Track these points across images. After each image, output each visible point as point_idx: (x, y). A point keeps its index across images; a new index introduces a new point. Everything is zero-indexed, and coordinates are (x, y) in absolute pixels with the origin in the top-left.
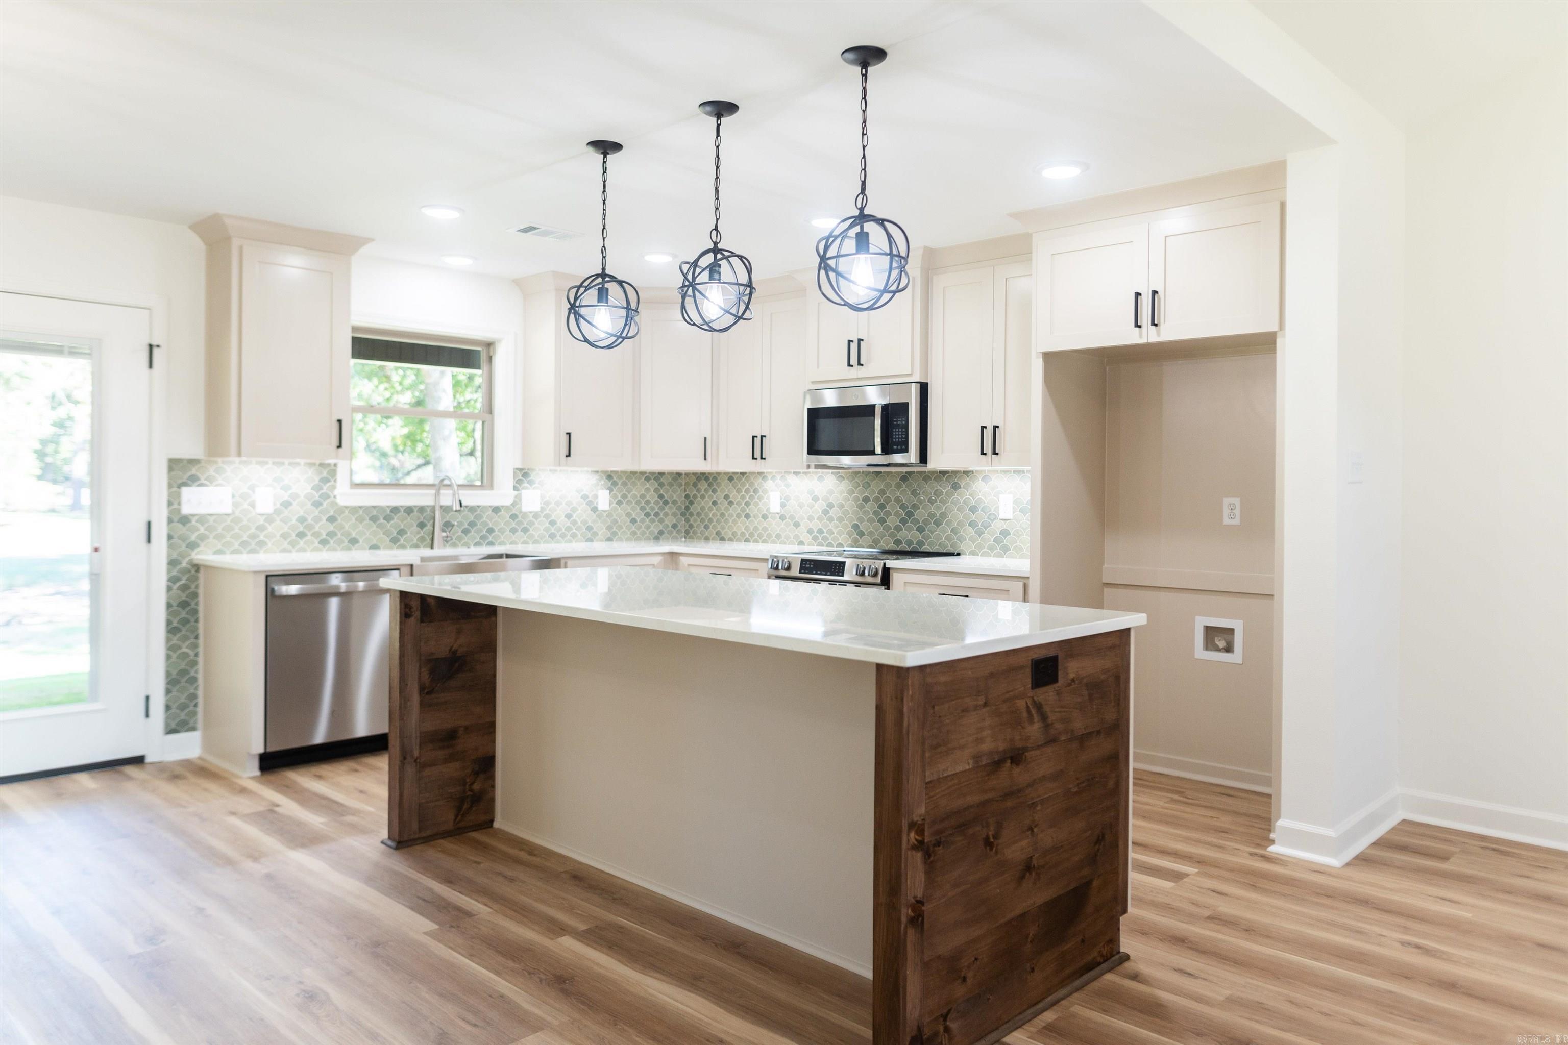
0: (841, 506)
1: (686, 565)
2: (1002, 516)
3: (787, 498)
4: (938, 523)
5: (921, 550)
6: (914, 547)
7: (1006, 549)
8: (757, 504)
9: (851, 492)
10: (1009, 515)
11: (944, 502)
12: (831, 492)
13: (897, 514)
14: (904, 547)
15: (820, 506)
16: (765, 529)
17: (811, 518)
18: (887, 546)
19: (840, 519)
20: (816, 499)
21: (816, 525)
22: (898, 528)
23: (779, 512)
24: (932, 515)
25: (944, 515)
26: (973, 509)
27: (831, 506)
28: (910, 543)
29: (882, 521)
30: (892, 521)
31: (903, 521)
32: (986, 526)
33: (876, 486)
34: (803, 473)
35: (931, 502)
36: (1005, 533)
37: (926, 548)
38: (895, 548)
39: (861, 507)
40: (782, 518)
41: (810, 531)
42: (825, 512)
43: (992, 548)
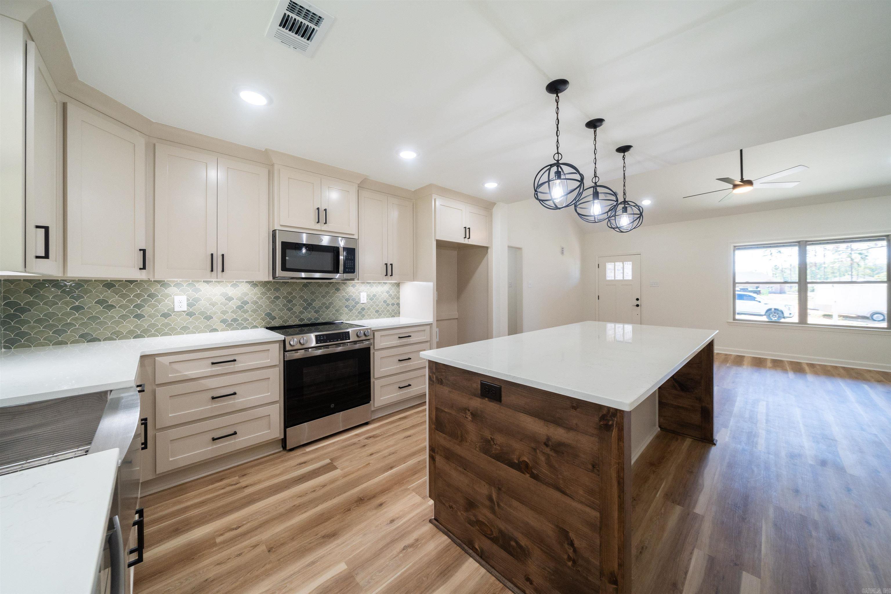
0: (256, 303)
1: (168, 364)
2: (362, 302)
3: (197, 300)
4: (327, 308)
5: (318, 322)
6: (313, 321)
7: (363, 316)
8: (154, 306)
9: (264, 294)
10: (365, 301)
11: (331, 297)
12: (246, 294)
13: (301, 305)
14: (306, 322)
15: (233, 304)
16: (168, 324)
17: (224, 312)
18: (294, 323)
19: (254, 311)
20: (230, 299)
21: (229, 317)
22: (301, 313)
23: (186, 310)
24: (324, 304)
25: (331, 303)
26: (347, 300)
27: (246, 303)
28: (310, 319)
29: (289, 309)
30: (297, 309)
31: (305, 308)
32: (354, 307)
33: (284, 291)
34: (215, 282)
35: (324, 297)
36: (363, 309)
37: (321, 320)
38: (300, 323)
39: (272, 302)
40: (190, 314)
41: (224, 321)
42: (240, 308)
43: (357, 316)
